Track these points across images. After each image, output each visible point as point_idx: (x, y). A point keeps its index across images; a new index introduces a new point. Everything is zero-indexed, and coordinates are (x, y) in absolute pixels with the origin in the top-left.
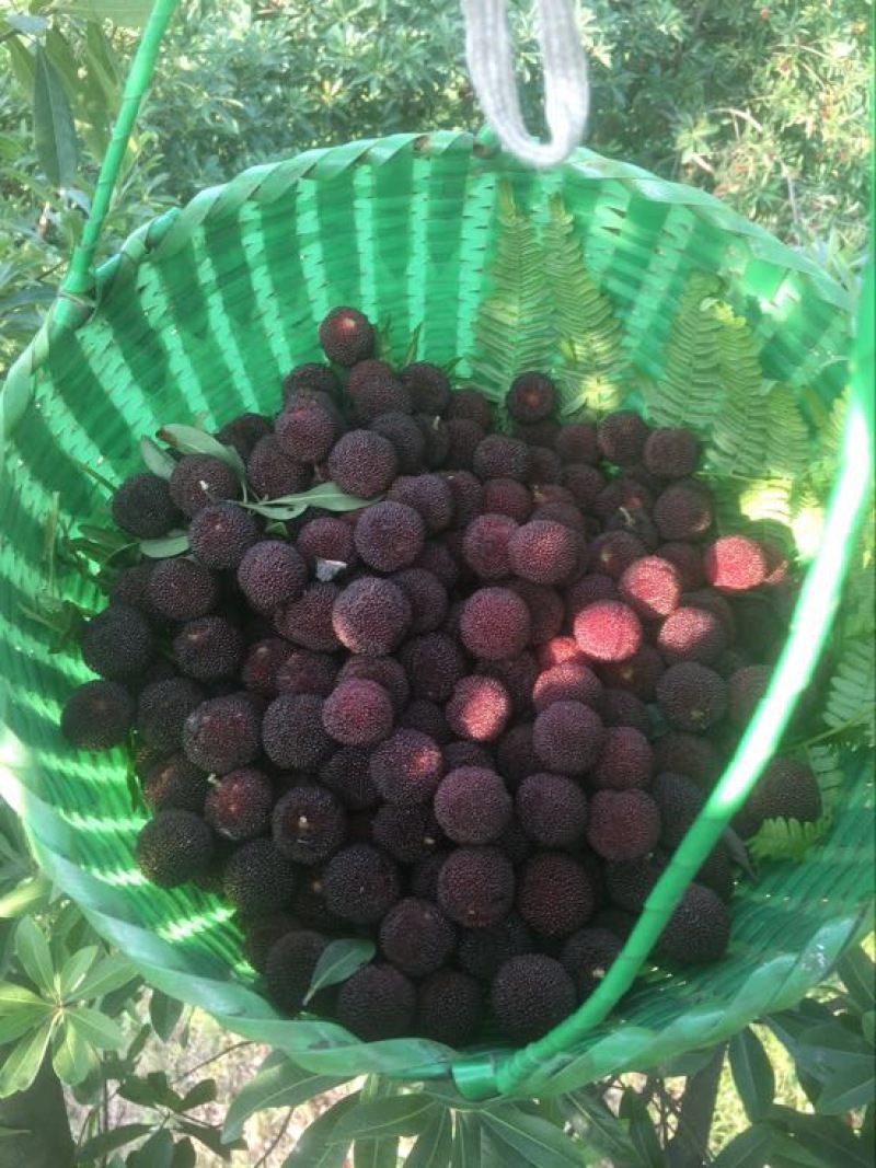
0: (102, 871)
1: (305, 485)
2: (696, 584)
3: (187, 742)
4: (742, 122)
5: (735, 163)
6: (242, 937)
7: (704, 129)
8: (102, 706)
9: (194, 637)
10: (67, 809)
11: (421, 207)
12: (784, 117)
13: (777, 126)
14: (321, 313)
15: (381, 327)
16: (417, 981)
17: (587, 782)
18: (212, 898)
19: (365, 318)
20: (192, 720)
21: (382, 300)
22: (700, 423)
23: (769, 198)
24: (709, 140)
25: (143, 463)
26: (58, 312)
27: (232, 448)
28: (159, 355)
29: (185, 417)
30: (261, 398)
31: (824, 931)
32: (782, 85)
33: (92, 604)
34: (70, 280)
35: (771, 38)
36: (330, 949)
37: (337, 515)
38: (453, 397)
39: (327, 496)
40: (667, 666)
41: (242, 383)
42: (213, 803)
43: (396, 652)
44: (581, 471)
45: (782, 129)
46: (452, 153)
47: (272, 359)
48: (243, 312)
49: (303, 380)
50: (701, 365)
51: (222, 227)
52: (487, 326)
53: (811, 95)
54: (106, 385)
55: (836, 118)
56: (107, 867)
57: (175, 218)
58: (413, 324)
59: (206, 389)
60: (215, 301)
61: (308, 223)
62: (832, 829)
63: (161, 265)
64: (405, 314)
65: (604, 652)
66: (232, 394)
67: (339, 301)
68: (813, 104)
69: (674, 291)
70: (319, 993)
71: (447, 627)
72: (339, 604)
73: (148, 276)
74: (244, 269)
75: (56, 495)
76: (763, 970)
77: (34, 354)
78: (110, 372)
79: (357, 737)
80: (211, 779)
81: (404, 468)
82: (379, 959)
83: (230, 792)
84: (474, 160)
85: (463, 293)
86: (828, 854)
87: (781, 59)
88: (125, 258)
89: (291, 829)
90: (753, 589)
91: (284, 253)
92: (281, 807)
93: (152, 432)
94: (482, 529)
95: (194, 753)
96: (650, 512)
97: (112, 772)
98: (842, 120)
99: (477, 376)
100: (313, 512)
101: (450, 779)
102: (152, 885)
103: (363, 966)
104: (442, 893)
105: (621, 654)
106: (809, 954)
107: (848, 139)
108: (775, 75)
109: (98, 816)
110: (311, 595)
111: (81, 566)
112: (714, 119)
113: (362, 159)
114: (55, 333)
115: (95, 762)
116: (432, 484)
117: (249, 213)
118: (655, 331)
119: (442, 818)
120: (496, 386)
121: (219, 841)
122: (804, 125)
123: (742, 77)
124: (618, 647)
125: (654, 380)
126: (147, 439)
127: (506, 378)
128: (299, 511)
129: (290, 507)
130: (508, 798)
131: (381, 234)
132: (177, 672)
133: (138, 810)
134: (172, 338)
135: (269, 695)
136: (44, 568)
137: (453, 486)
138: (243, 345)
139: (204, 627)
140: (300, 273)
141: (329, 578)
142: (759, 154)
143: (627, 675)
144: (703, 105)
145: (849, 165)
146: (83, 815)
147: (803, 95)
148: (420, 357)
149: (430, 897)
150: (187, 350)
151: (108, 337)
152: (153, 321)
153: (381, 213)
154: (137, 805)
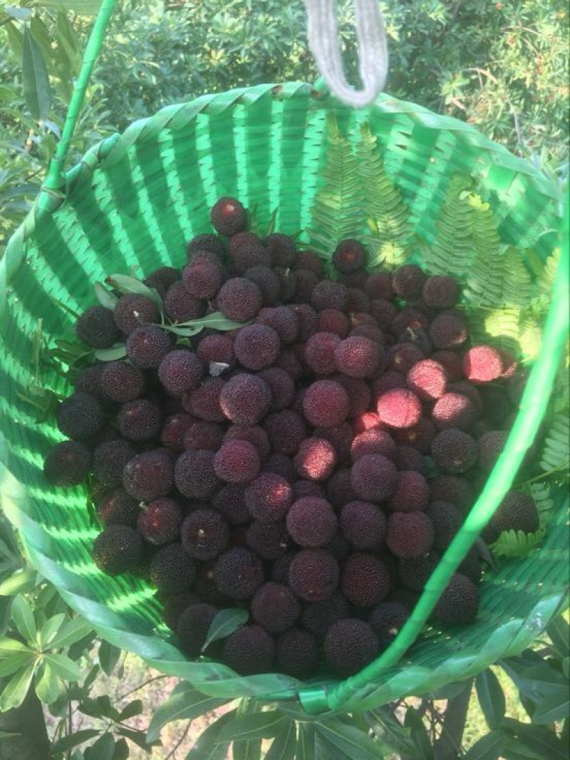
0: (71, 565)
1: (202, 313)
2: (457, 378)
3: (125, 480)
4: (484, 77)
5: (480, 104)
6: (162, 608)
7: (460, 81)
8: (70, 457)
9: (130, 413)
10: (48, 525)
11: (277, 132)
12: (511, 74)
13: (507, 79)
14: (212, 201)
15: (251, 211)
16: (275, 636)
17: (386, 507)
18: (142, 582)
19: (241, 204)
20: (129, 467)
21: (251, 192)
22: (460, 273)
23: (502, 127)
24: (463, 89)
25: (96, 299)
26: (41, 202)
27: (154, 290)
28: (107, 229)
29: (124, 269)
30: (173, 257)
31: (541, 604)
32: (510, 53)
33: (63, 391)
34: (48, 181)
35: (503, 22)
36: (219, 615)
37: (223, 333)
38: (298, 256)
39: (216, 321)
40: (438, 431)
41: (160, 247)
42: (142, 520)
43: (261, 423)
44: (381, 303)
45: (511, 81)
46: (298, 96)
47: (181, 232)
48: (161, 201)
49: (201, 245)
50: (460, 235)
51: (148, 145)
52: (319, 209)
53: (529, 59)
55: (546, 74)
56: (74, 562)
57: (117, 140)
58: (273, 207)
59: (137, 251)
60: (143, 194)
61: (203, 143)
62: (546, 537)
63: (108, 170)
64: (267, 202)
65: (397, 422)
66: (154, 254)
67: (224, 194)
68: (531, 66)
69: (442, 187)
70: (211, 644)
71: (294, 406)
72: (224, 391)
73: (100, 178)
74: (161, 173)
75: (40, 320)
76: (501, 629)
77: (25, 229)
78: (75, 240)
79: (235, 478)
80: (141, 505)
81: (266, 303)
82: (251, 622)
83: (153, 513)
84: (312, 101)
85: (305, 188)
86: (543, 554)
87: (509, 36)
88: (85, 166)
89: (194, 538)
90: (494, 381)
91: (188, 162)
92: (186, 524)
93: (102, 279)
94: (317, 342)
95: (130, 488)
96: (427, 330)
97: (77, 501)
98: (549, 76)
99: (314, 242)
100: (207, 331)
101: (297, 505)
102: (103, 574)
103: (241, 627)
104: (291, 579)
105: (408, 423)
106: (531, 618)
107: (554, 88)
108: (506, 47)
109: (68, 529)
110: (206, 385)
111: (57, 367)
112: (466, 75)
113: (239, 100)
114: (39, 215)
115: (66, 494)
116: (285, 313)
117: (165, 136)
118: (430, 212)
119: (292, 531)
120: (326, 249)
121: (146, 545)
122: (525, 79)
123: (484, 47)
124: (406, 419)
125: (430, 245)
126: (99, 283)
127: (332, 243)
128: (198, 330)
129: (192, 328)
130: (335, 518)
131: (250, 150)
132: (119, 435)
133: (94, 525)
134: (115, 219)
135: (178, 451)
136: (32, 368)
137: (298, 314)
139: (137, 406)
140: (198, 175)
141: (218, 374)
142: (495, 98)
143: (412, 437)
144: (459, 66)
145: (554, 105)
146: (58, 529)
147: (524, 59)
148: (277, 230)
149: (284, 582)
150: (125, 226)
151: (73, 217)
152: (102, 206)
153: (251, 136)
154: (92, 520)
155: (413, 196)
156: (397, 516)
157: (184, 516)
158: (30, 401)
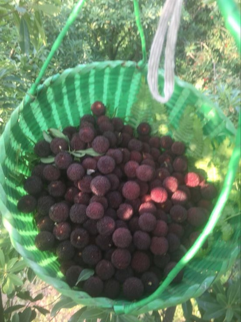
0: (27, 247)
1: (85, 148)
2: (182, 185)
3: (50, 214)
4: (203, 47)
5: (200, 57)
6: (60, 265)
7: (193, 47)
8: (28, 202)
9: (54, 186)
10: (19, 229)
11: (121, 79)
12: (214, 46)
13: (212, 49)
14: (92, 101)
15: (107, 107)
16: (104, 281)
17: (151, 234)
18: (52, 254)
19: (103, 105)
20: (52, 208)
21: (108, 100)
22: (186, 141)
23: (208, 68)
24: (194, 50)
25: (42, 136)
26: (26, 98)
27: (67, 136)
28: (50, 110)
29: (55, 126)
30: (74, 122)
31: (207, 279)
32: (215, 38)
33: (26, 174)
34: (31, 91)
35: (213, 24)
36: (83, 271)
37: (92, 157)
38: (124, 127)
39: (90, 152)
40: (173, 205)
41: (70, 118)
42: (56, 230)
43: (106, 195)
44: (155, 150)
45: (214, 49)
46: (131, 67)
47: (78, 112)
48: (72, 100)
49: (86, 119)
50: (188, 127)
51: (70, 80)
52: (135, 109)
53: (222, 40)
54: (36, 116)
56: (28, 246)
57: (59, 77)
58: (115, 107)
59: (60, 118)
60: (66, 98)
61: (92, 80)
62: (210, 251)
63: (54, 88)
64: (113, 104)
65: (158, 200)
66: (67, 120)
67: (97, 100)
68: (223, 43)
70: (79, 283)
71: (119, 190)
72: (92, 182)
73: (50, 91)
74: (74, 90)
75: (20, 145)
76: (191, 288)
77: (19, 109)
78: (37, 113)
79: (94, 217)
80: (56, 224)
81: (111, 147)
82: (95, 275)
83: (61, 228)
84: (136, 70)
85: (129, 100)
86: (208, 258)
87: (215, 31)
88: (45, 86)
89: (75, 239)
90: (196, 187)
91: (85, 86)
92: (73, 233)
93: (46, 130)
94: (131, 165)
95: (52, 217)
96: (172, 163)
97: (28, 219)
98: (230, 49)
99: (130, 121)
100: (87, 156)
101: (117, 231)
102: (38, 251)
103: (91, 276)
104: (112, 260)
105: (162, 201)
106: (202, 284)
107: (231, 53)
108: (213, 35)
109: (25, 231)
110: (85, 178)
111: (25, 163)
112: (196, 44)
113: (108, 66)
114: (26, 104)
115: (25, 216)
116: (118, 152)
117: (77, 76)
118: (177, 117)
119: (114, 240)
120: (135, 124)
121: (56, 240)
122: (220, 49)
123: (204, 34)
124: (162, 199)
125: (176, 129)
126: (45, 131)
127: (138, 123)
128: (83, 155)
129: (81, 154)
130: (131, 237)
131: (110, 84)
132: (48, 194)
133: (35, 229)
134: (54, 106)
135: (71, 203)
136: (15, 163)
137: (123, 153)
138: (71, 108)
139: (56, 183)
140: (88, 92)
141: (90, 174)
142: (207, 55)
143: (163, 206)
144: (193, 40)
145: (231, 61)
146: (22, 231)
147: (220, 41)
148: (116, 116)
149: (109, 260)
150: (57, 109)
151: (38, 104)
152: (49, 101)
153: (110, 79)
154: (34, 228)
155: (171, 109)
156: (155, 238)
157: (72, 230)
158: (13, 177)
